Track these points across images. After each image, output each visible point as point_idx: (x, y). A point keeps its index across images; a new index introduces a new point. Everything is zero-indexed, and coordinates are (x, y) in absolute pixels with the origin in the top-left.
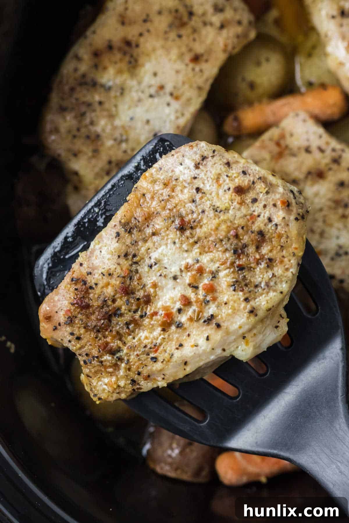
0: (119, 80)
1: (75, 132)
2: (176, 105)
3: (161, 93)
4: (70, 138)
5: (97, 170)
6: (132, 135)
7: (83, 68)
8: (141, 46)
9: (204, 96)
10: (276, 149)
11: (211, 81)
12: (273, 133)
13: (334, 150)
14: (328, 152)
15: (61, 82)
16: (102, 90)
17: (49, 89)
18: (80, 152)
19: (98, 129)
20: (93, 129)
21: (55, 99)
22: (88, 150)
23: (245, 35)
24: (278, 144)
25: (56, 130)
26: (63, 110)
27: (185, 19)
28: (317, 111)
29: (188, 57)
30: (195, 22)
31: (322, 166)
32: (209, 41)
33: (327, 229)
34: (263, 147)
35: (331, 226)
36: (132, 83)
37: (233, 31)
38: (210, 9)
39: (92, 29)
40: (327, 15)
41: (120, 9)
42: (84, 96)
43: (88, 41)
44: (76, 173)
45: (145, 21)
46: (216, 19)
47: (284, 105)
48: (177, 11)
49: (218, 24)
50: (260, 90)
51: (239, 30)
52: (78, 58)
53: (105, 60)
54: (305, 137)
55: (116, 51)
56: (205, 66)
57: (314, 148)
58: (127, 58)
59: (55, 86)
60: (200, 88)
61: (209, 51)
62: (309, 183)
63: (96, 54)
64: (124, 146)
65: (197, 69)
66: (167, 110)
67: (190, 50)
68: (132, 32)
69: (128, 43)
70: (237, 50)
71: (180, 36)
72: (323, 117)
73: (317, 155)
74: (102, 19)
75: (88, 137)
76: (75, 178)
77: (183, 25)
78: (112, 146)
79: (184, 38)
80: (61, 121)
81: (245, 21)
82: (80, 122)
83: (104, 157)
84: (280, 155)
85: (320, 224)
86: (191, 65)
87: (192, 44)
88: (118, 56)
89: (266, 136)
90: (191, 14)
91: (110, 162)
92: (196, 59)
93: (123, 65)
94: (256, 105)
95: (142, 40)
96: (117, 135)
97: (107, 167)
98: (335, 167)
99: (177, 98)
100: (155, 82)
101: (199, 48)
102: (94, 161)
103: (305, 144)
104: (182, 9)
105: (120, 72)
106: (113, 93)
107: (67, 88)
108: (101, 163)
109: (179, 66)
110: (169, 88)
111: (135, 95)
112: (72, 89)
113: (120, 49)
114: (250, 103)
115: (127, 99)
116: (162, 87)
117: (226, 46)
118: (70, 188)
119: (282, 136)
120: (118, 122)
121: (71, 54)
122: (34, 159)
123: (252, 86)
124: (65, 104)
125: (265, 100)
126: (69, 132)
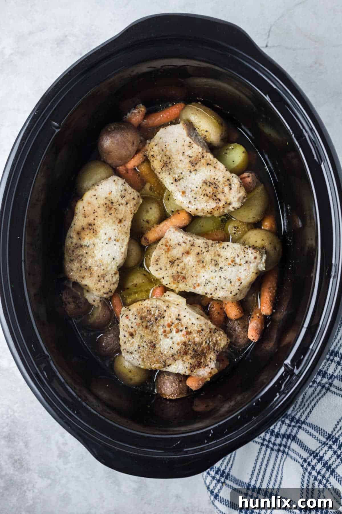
0: (91, 242)
1: (80, 269)
2: (118, 244)
3: (111, 241)
4: (79, 271)
5: (94, 281)
6: (104, 262)
7: (75, 241)
8: (96, 224)
9: (129, 236)
10: (166, 248)
11: (130, 228)
12: (163, 241)
13: (190, 241)
14: (188, 242)
15: (67, 249)
16: (86, 247)
17: (63, 254)
18: (84, 276)
19: (89, 264)
20: (87, 265)
21: (66, 257)
22: (87, 274)
23: (138, 203)
24: (166, 246)
25: (72, 270)
26: (72, 261)
27: (111, 206)
28: (178, 224)
29: (117, 222)
30: (115, 205)
31: (187, 249)
32: (123, 212)
33: (198, 274)
34: (160, 249)
35: (199, 272)
36: (97, 241)
37: (132, 203)
38: (120, 198)
39: (73, 223)
40: (169, 183)
41: (82, 211)
42: (79, 252)
43: (73, 229)
44: (86, 285)
45: (94, 213)
46: (123, 201)
47: (163, 226)
48: (106, 204)
49: (125, 204)
50: (152, 222)
51: (135, 202)
52: (72, 238)
53: (83, 234)
54: (176, 239)
55: (86, 230)
56: (124, 223)
57: (181, 243)
58: (92, 231)
59: (65, 252)
60: (126, 233)
61: (125, 216)
62: (184, 257)
63: (78, 233)
64: (102, 268)
65: (122, 225)
66: (115, 247)
67: (117, 218)
68: (90, 219)
69: (90, 225)
70: (136, 211)
71: (111, 214)
72: (182, 226)
73: (183, 245)
74: (75, 218)
75: (86, 269)
76: (86, 287)
77: (110, 209)
78: (97, 269)
79: (113, 214)
80: (72, 265)
81: (136, 197)
82: (81, 263)
83: (95, 275)
84: (168, 250)
85: (194, 272)
86: (119, 225)
87: (117, 216)
88: (88, 231)
89: (160, 243)
90: (112, 203)
91: (99, 276)
92: (120, 221)
93: (91, 235)
94: (152, 229)
95: (95, 221)
96: (98, 264)
97: (98, 279)
98: (192, 248)
99: (118, 241)
100: (107, 237)
101: (120, 217)
102: (92, 278)
103: (178, 242)
104: (108, 203)
105: (91, 238)
106: (90, 247)
107: (70, 252)
108: (95, 278)
109: (115, 227)
110: (113, 238)
111: (100, 245)
112: (73, 251)
113: (87, 228)
114: (150, 229)
115: (97, 247)
116: (110, 238)
117: (131, 211)
118: (85, 291)
119: (167, 242)
120: (96, 259)
121: (68, 236)
122: (66, 282)
123: (148, 222)
124: (72, 258)
125: (155, 226)
126: (77, 269)
